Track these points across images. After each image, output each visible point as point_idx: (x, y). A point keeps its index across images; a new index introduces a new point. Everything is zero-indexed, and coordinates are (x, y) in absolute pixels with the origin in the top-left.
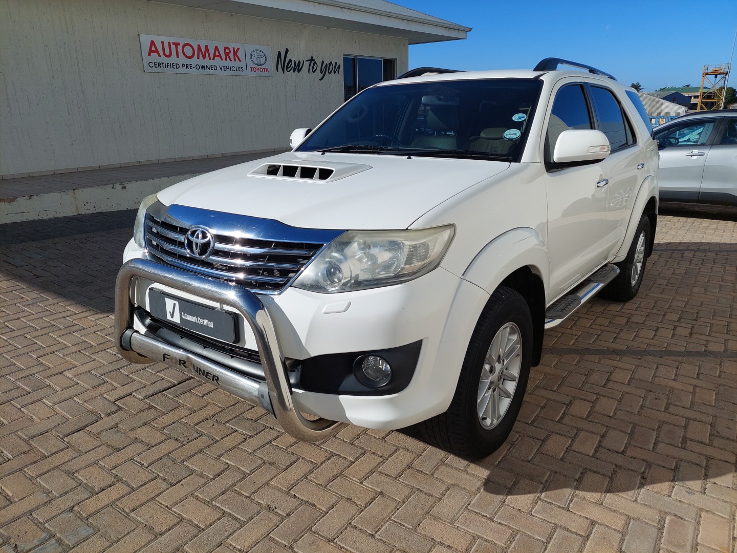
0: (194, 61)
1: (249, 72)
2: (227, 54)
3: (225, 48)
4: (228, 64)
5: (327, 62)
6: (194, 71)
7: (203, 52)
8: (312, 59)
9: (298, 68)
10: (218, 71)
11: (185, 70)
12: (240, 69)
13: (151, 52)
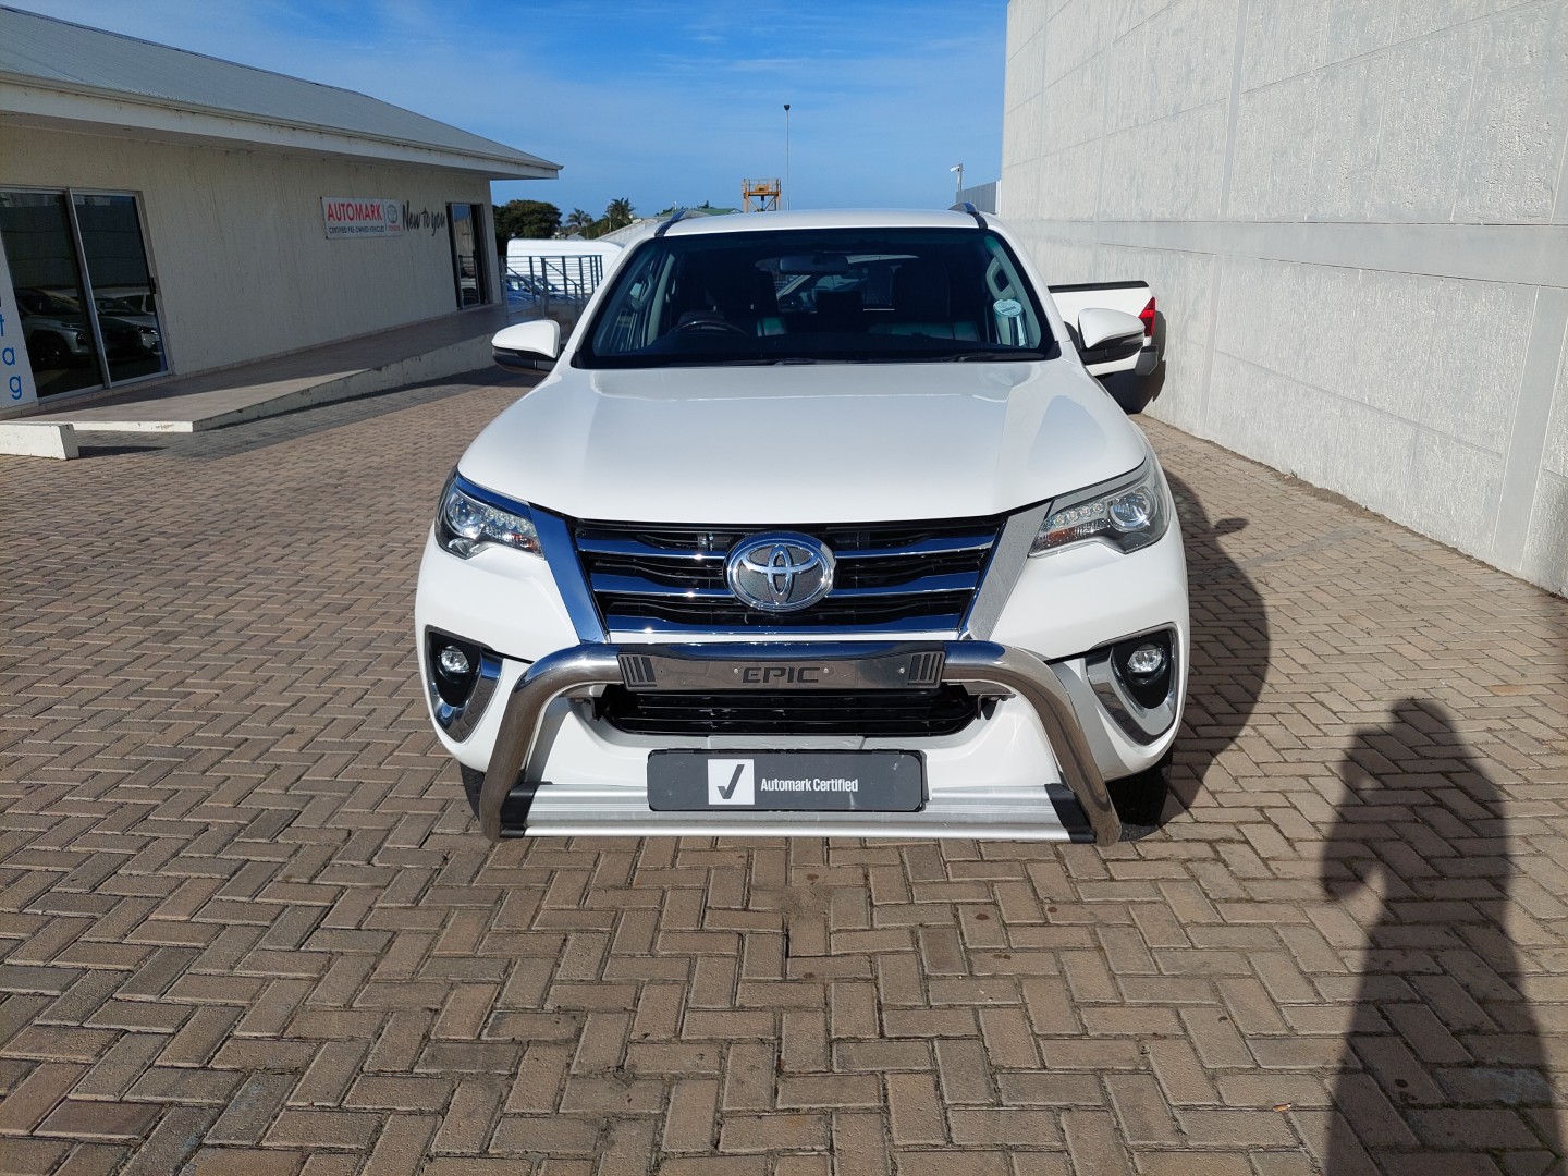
0: (356, 223)
1: (388, 232)
2: (373, 212)
3: (372, 206)
4: (375, 223)
5: (435, 214)
6: (355, 234)
7: (360, 213)
8: (425, 212)
9: (417, 225)
10: (370, 234)
11: (349, 234)
12: (382, 229)
13: (330, 215)
